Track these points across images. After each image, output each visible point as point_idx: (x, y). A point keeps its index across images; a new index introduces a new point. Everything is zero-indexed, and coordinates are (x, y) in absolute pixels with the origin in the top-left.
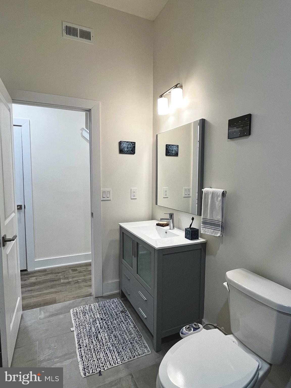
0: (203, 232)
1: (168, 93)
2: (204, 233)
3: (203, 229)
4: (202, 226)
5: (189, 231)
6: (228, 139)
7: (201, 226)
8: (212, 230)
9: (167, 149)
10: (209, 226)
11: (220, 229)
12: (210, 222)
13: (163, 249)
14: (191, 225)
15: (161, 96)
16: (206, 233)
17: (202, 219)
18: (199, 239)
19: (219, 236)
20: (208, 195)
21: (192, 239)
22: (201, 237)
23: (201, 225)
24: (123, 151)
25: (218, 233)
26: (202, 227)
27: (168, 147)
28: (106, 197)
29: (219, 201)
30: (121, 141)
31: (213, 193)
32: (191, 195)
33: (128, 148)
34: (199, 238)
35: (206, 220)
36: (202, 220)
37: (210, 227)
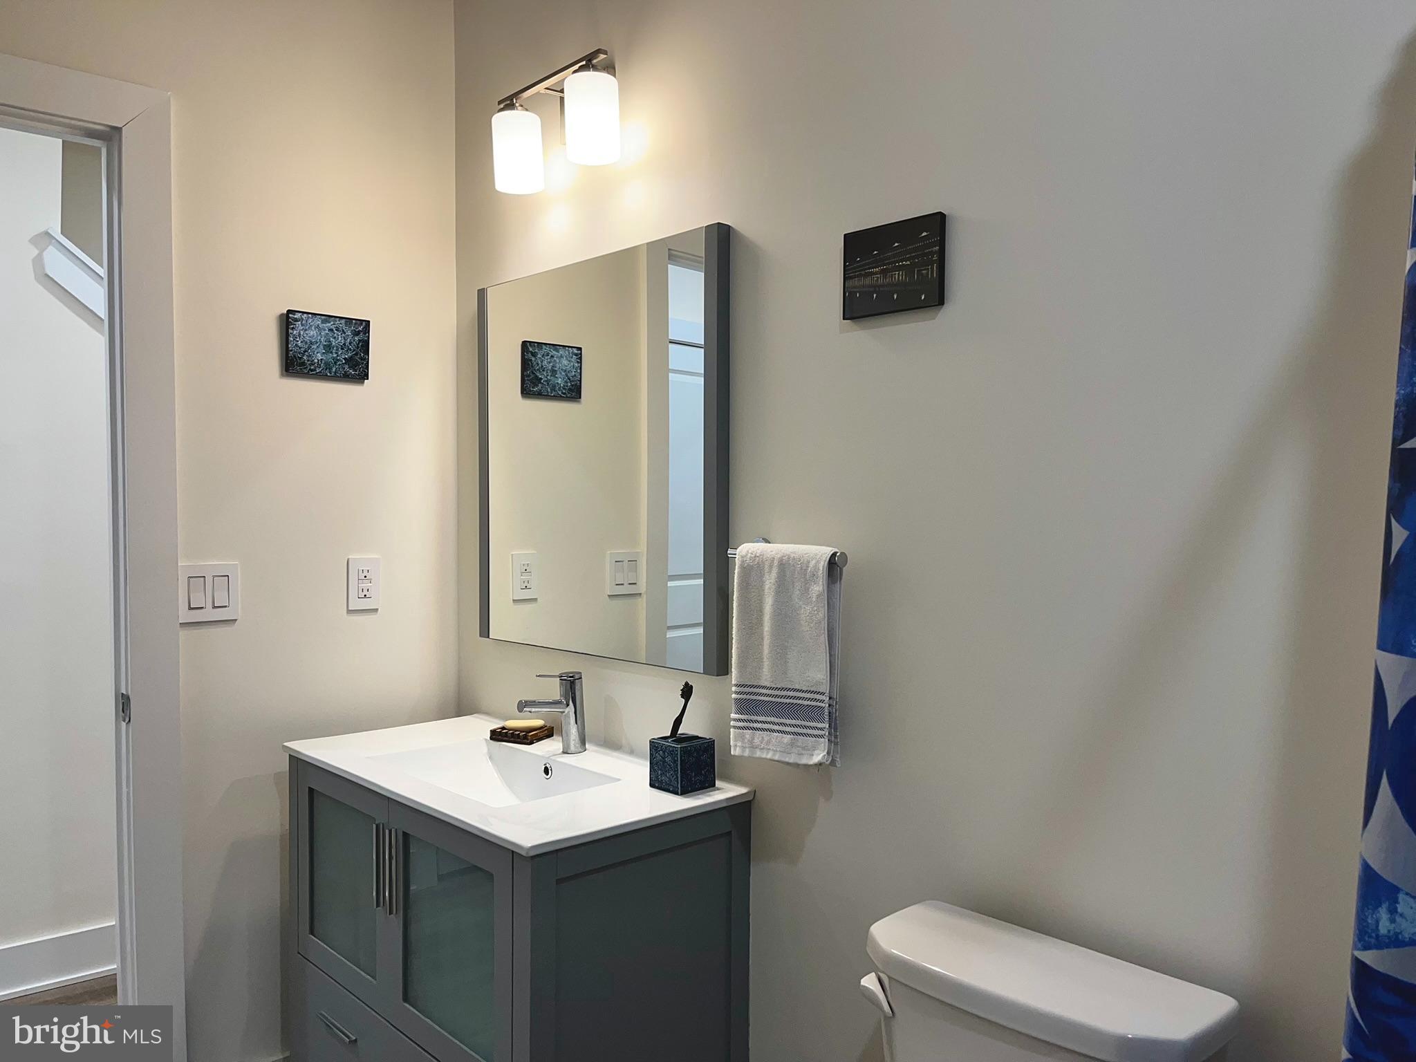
0: (743, 748)
1: (543, 91)
2: (747, 753)
3: (742, 737)
4: (735, 720)
5: (672, 752)
6: (844, 319)
7: (732, 723)
8: (787, 738)
9: (526, 364)
10: (769, 719)
11: (821, 729)
12: (773, 699)
13: (557, 851)
14: (678, 722)
15: (509, 103)
16: (758, 754)
17: (734, 689)
18: (718, 789)
19: (820, 764)
20: (762, 576)
21: (684, 791)
22: (728, 778)
23: (733, 716)
24: (303, 364)
25: (814, 748)
26: (735, 727)
27: (534, 355)
28: (209, 605)
29: (814, 599)
30: (294, 312)
31: (784, 566)
32: (642, 587)
33: (328, 348)
34: (718, 783)
35: (755, 694)
36: (734, 696)
37: (774, 723)
